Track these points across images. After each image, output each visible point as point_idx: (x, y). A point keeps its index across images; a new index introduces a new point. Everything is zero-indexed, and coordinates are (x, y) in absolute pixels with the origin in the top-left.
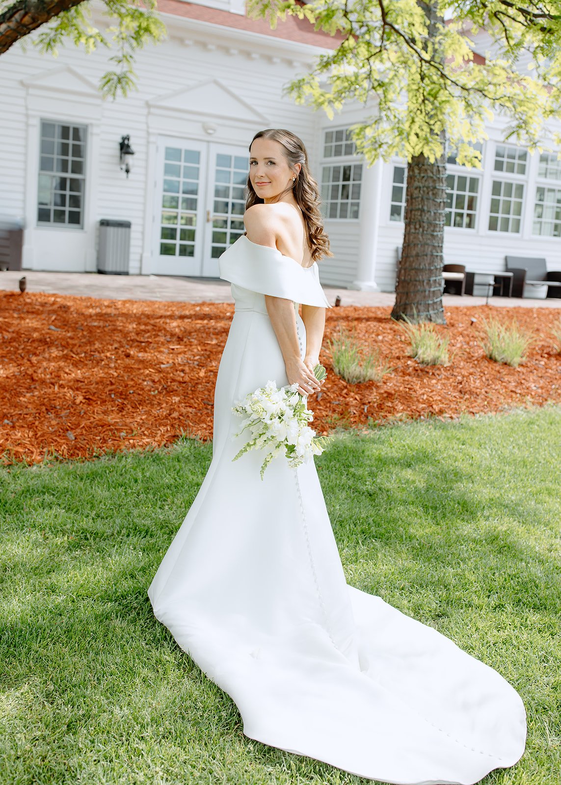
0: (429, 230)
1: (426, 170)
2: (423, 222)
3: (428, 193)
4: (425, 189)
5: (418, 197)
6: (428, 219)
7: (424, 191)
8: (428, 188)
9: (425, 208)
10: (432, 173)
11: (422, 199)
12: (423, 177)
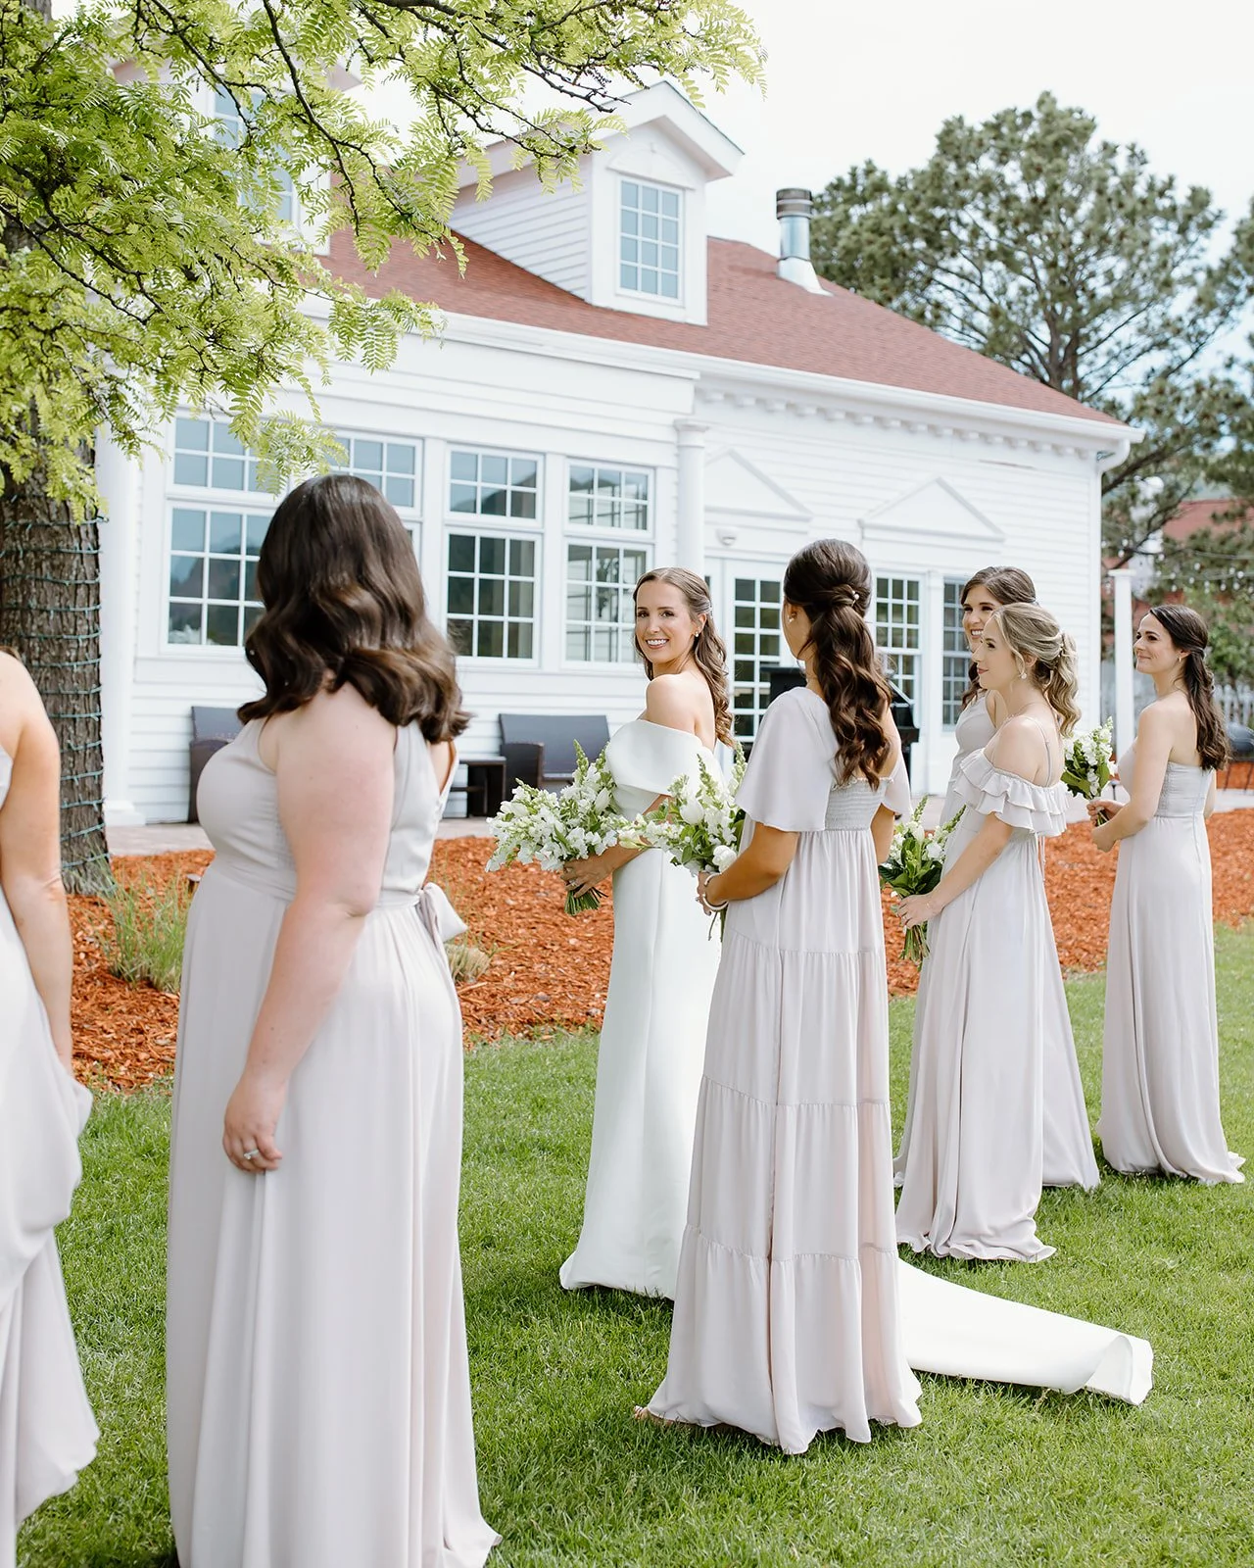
0: (46, 656)
1: (31, 510)
2: (29, 638)
3: (39, 565)
4: (30, 555)
5: (14, 577)
6: (39, 627)
7: (27, 562)
8: (37, 552)
9: (33, 603)
10: (49, 516)
11: (23, 581)
12: (25, 526)
